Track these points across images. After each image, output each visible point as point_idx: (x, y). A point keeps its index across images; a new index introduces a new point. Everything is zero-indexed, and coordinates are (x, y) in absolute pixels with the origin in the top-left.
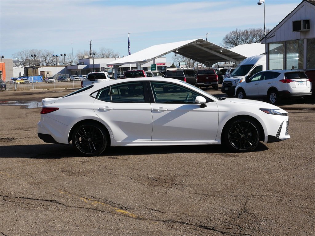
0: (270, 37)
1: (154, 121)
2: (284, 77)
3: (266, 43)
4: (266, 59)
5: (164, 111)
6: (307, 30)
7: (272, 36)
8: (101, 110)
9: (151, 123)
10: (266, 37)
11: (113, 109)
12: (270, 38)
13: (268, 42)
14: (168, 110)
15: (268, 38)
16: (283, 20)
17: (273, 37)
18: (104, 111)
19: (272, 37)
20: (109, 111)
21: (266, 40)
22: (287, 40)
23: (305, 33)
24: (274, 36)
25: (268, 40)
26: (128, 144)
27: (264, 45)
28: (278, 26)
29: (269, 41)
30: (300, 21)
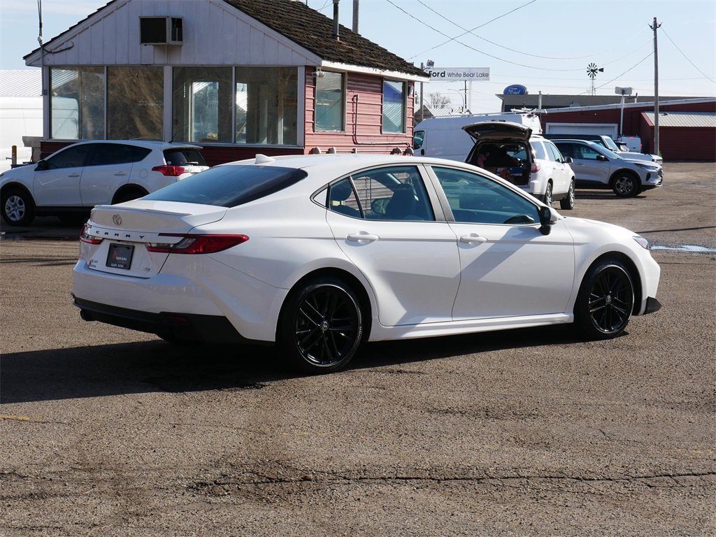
0: (58, 50)
1: (464, 270)
2: (164, 159)
3: (43, 66)
4: (42, 107)
5: (481, 242)
6: (177, 43)
7: (63, 47)
8: (351, 241)
9: (458, 275)
10: (44, 49)
11: (380, 239)
12: (56, 55)
13: (48, 63)
14: (488, 241)
15: (49, 52)
16: (100, 10)
17: (68, 51)
18: (360, 245)
19: (62, 51)
20: (371, 244)
21: (44, 56)
22: (113, 63)
23: (170, 50)
24: (69, 48)
25: (50, 56)
26: (406, 332)
27: (39, 71)
28: (83, 24)
29: (51, 59)
30: (165, 19)
